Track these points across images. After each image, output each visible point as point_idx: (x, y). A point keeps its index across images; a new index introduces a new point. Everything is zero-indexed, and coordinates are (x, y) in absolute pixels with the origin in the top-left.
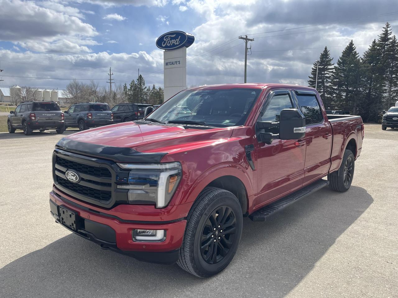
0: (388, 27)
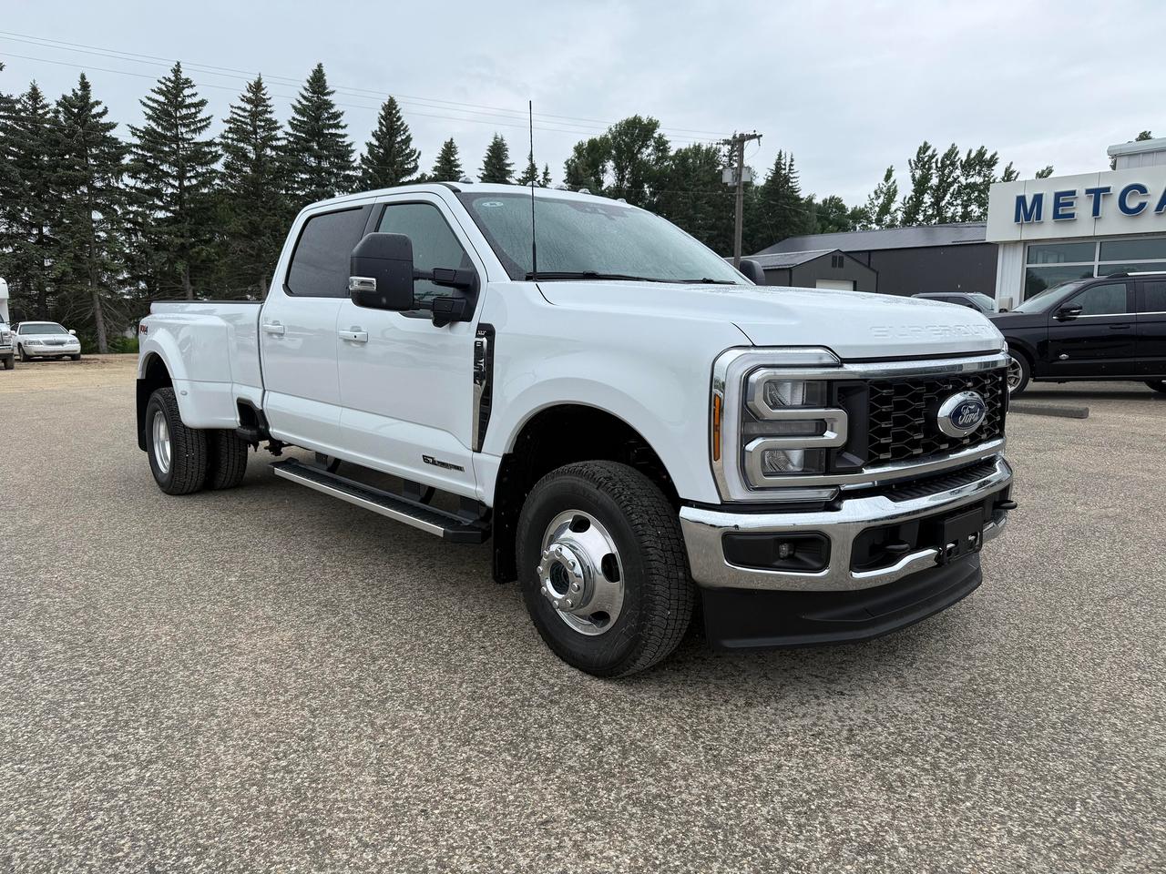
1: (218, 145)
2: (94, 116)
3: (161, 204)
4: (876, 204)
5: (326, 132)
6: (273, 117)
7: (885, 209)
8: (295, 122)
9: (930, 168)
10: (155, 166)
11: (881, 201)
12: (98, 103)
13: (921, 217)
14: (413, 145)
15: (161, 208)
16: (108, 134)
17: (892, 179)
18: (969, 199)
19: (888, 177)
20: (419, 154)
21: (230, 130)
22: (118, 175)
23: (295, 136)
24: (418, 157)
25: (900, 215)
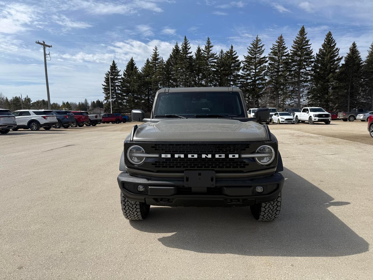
0: (157, 50)
1: (267, 57)
2: (234, 55)
3: (250, 78)
5: (304, 47)
6: (285, 46)
8: (294, 46)
10: (249, 67)
12: (234, 51)
14: (336, 47)
15: (250, 79)
16: (237, 59)
20: (339, 49)
21: (272, 52)
22: (238, 70)
23: (293, 51)
24: (339, 51)
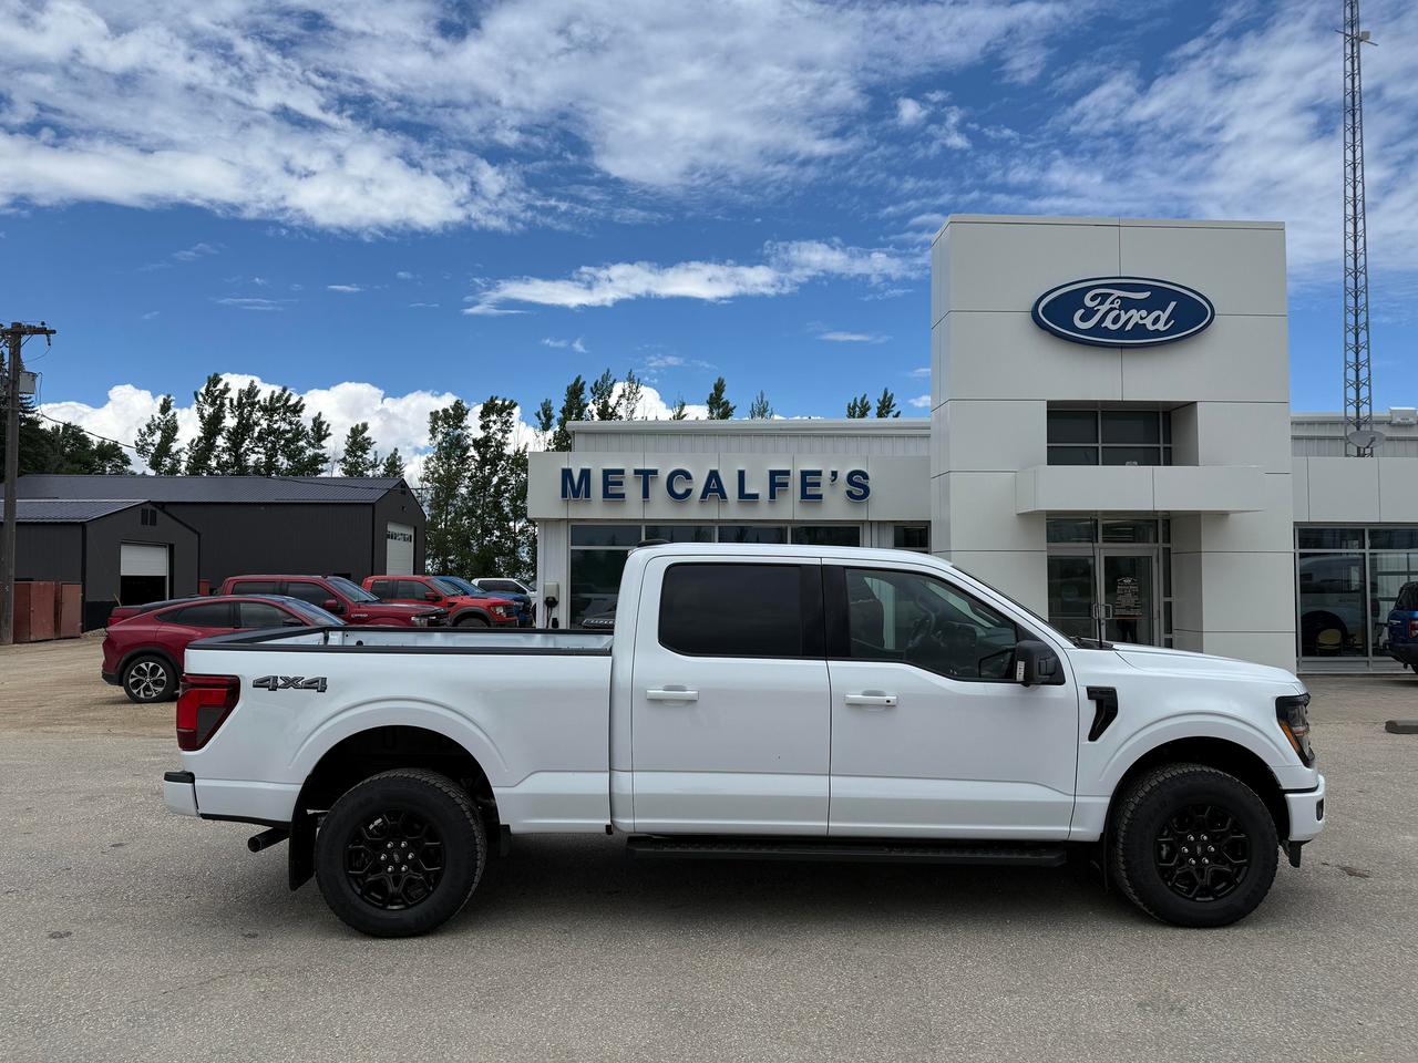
4: (149, 440)
7: (163, 449)
9: (222, 405)
11: (157, 437)
13: (213, 463)
17: (171, 413)
18: (273, 448)
19: (165, 408)
25: (184, 457)
